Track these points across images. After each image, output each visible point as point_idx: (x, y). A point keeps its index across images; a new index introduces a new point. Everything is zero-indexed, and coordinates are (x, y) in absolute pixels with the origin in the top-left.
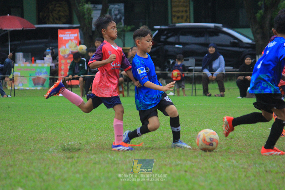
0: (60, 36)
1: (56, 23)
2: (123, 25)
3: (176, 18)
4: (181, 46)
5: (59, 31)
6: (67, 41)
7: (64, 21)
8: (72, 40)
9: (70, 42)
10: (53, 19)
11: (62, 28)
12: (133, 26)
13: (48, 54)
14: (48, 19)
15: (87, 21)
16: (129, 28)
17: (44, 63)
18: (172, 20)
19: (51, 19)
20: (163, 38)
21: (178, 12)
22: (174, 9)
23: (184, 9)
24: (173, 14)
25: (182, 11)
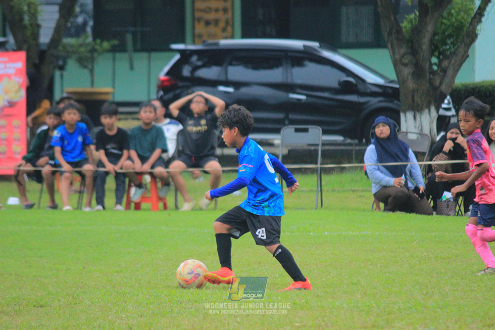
2: (90, 39)
3: (202, 25)
4: (230, 90)
8: (9, 77)
9: (6, 80)
12: (115, 42)
16: (106, 45)
21: (208, 10)
22: (199, 4)
23: (220, 5)
24: (198, 15)
25: (217, 10)
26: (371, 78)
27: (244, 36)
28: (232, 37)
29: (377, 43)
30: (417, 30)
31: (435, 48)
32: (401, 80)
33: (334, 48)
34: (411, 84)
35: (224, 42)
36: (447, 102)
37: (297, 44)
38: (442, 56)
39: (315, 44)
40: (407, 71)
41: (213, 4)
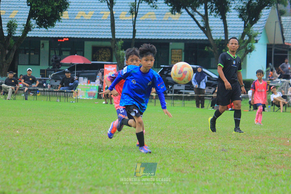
0: (105, 68)
1: (103, 61)
3: (174, 61)
5: (105, 65)
6: (109, 71)
7: (108, 60)
8: (112, 71)
9: (111, 72)
10: (101, 59)
11: (106, 64)
13: (98, 79)
14: (98, 59)
15: (121, 61)
17: (95, 84)
18: (171, 62)
19: (100, 59)
20: (165, 73)
21: (175, 58)
22: (173, 56)
23: (179, 56)
24: (172, 59)
25: (178, 58)
26: (214, 76)
41: (177, 56)
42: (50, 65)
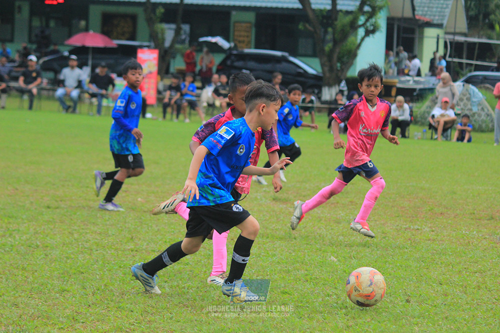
2: (187, 46)
5: (139, 51)
8: (150, 60)
21: (240, 36)
22: (236, 33)
23: (245, 34)
24: (236, 38)
25: (244, 36)
26: (311, 71)
27: (257, 47)
28: (250, 48)
29: (314, 55)
30: (332, 51)
31: (339, 59)
32: (324, 72)
33: (295, 55)
34: (328, 75)
35: (247, 51)
36: (343, 84)
37: (278, 53)
38: (342, 63)
39: (286, 54)
40: (326, 69)
41: (243, 33)
42: (30, 41)
